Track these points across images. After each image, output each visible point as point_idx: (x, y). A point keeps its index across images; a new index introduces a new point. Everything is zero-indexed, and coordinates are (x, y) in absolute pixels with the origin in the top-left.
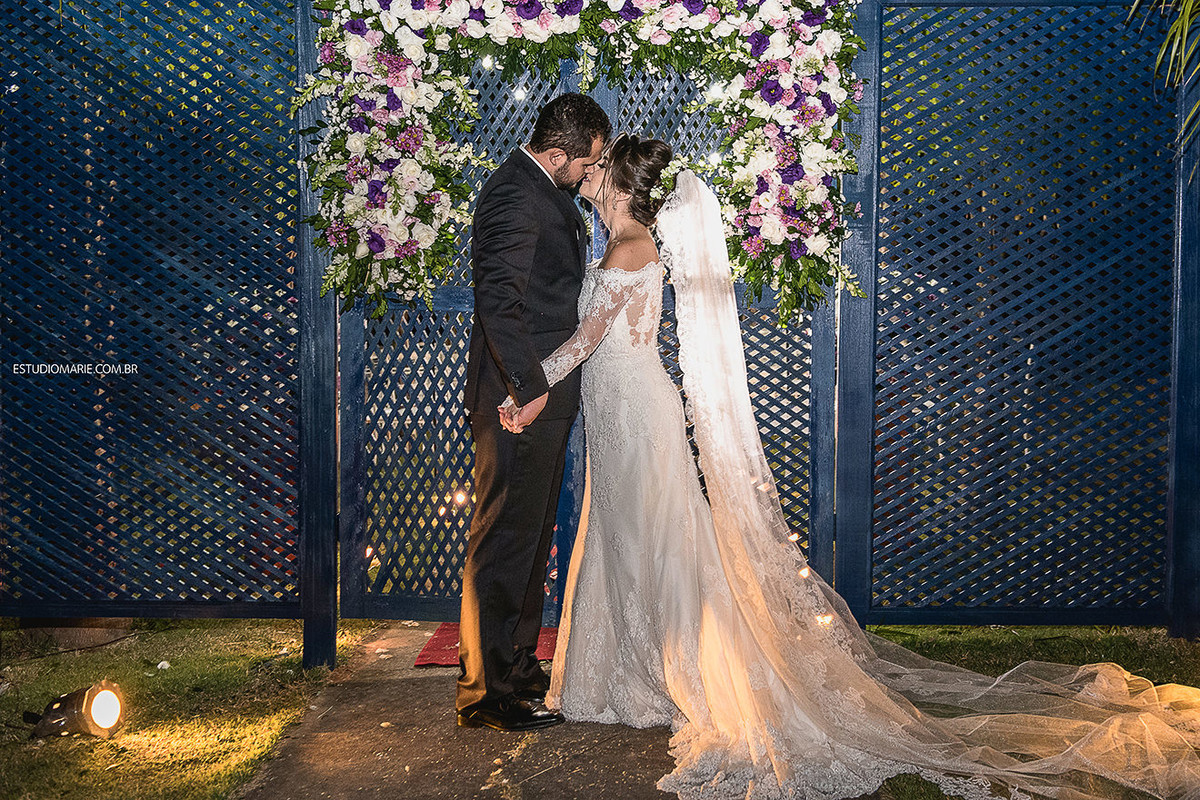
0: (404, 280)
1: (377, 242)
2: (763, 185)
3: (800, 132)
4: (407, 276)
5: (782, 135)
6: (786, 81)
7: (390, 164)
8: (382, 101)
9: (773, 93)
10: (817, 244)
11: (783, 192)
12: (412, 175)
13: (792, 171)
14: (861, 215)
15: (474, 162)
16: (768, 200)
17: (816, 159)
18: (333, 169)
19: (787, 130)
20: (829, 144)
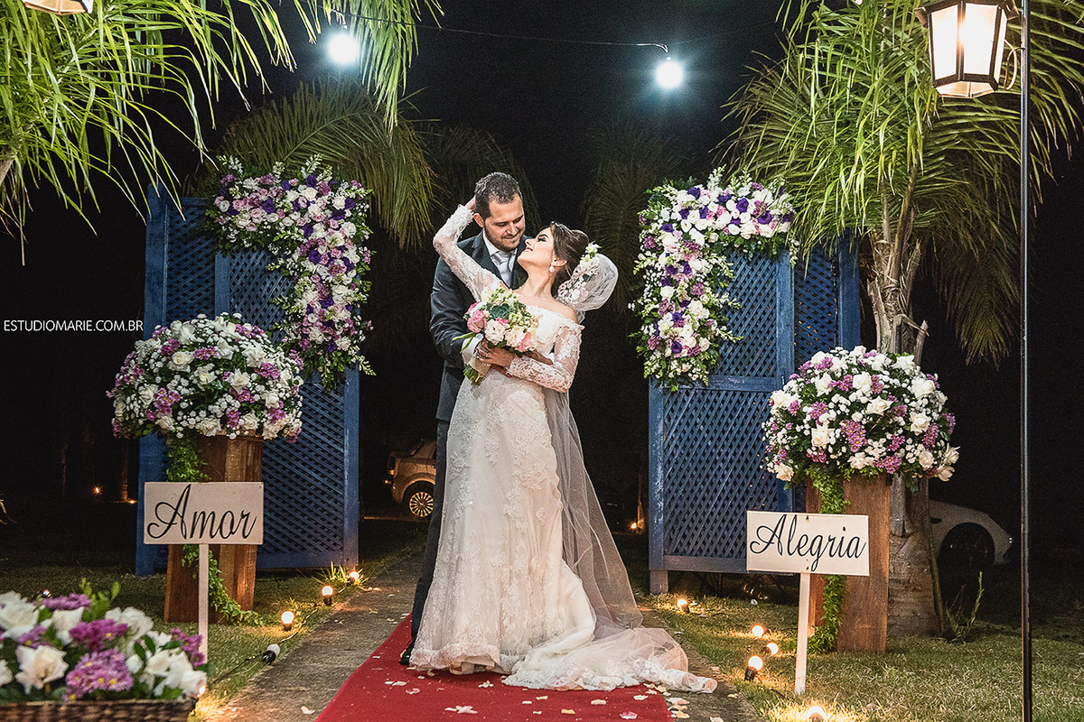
0: (692, 368)
1: (677, 347)
2: (310, 310)
3: (330, 279)
4: (693, 366)
5: (321, 281)
6: (322, 250)
7: (685, 303)
8: (682, 269)
9: (316, 259)
10: (343, 343)
11: (322, 314)
12: (697, 310)
13: (327, 300)
14: (372, 328)
15: (730, 304)
16: (312, 318)
17: (341, 293)
18: (653, 306)
19: (323, 278)
20: (349, 286)
